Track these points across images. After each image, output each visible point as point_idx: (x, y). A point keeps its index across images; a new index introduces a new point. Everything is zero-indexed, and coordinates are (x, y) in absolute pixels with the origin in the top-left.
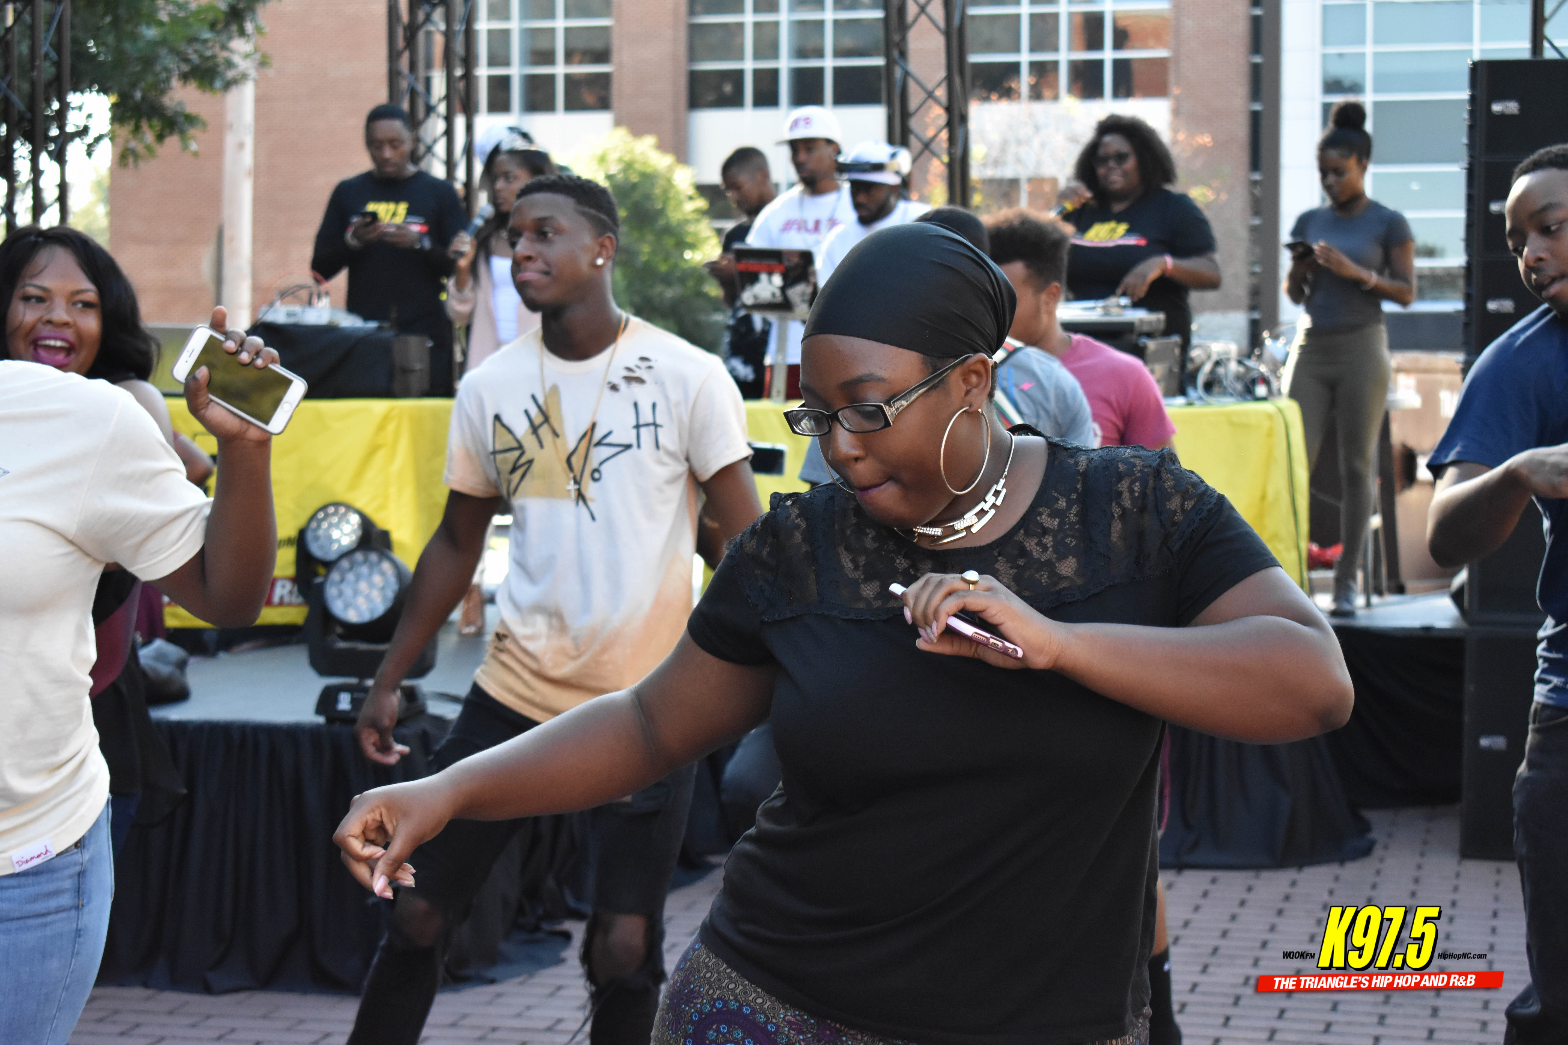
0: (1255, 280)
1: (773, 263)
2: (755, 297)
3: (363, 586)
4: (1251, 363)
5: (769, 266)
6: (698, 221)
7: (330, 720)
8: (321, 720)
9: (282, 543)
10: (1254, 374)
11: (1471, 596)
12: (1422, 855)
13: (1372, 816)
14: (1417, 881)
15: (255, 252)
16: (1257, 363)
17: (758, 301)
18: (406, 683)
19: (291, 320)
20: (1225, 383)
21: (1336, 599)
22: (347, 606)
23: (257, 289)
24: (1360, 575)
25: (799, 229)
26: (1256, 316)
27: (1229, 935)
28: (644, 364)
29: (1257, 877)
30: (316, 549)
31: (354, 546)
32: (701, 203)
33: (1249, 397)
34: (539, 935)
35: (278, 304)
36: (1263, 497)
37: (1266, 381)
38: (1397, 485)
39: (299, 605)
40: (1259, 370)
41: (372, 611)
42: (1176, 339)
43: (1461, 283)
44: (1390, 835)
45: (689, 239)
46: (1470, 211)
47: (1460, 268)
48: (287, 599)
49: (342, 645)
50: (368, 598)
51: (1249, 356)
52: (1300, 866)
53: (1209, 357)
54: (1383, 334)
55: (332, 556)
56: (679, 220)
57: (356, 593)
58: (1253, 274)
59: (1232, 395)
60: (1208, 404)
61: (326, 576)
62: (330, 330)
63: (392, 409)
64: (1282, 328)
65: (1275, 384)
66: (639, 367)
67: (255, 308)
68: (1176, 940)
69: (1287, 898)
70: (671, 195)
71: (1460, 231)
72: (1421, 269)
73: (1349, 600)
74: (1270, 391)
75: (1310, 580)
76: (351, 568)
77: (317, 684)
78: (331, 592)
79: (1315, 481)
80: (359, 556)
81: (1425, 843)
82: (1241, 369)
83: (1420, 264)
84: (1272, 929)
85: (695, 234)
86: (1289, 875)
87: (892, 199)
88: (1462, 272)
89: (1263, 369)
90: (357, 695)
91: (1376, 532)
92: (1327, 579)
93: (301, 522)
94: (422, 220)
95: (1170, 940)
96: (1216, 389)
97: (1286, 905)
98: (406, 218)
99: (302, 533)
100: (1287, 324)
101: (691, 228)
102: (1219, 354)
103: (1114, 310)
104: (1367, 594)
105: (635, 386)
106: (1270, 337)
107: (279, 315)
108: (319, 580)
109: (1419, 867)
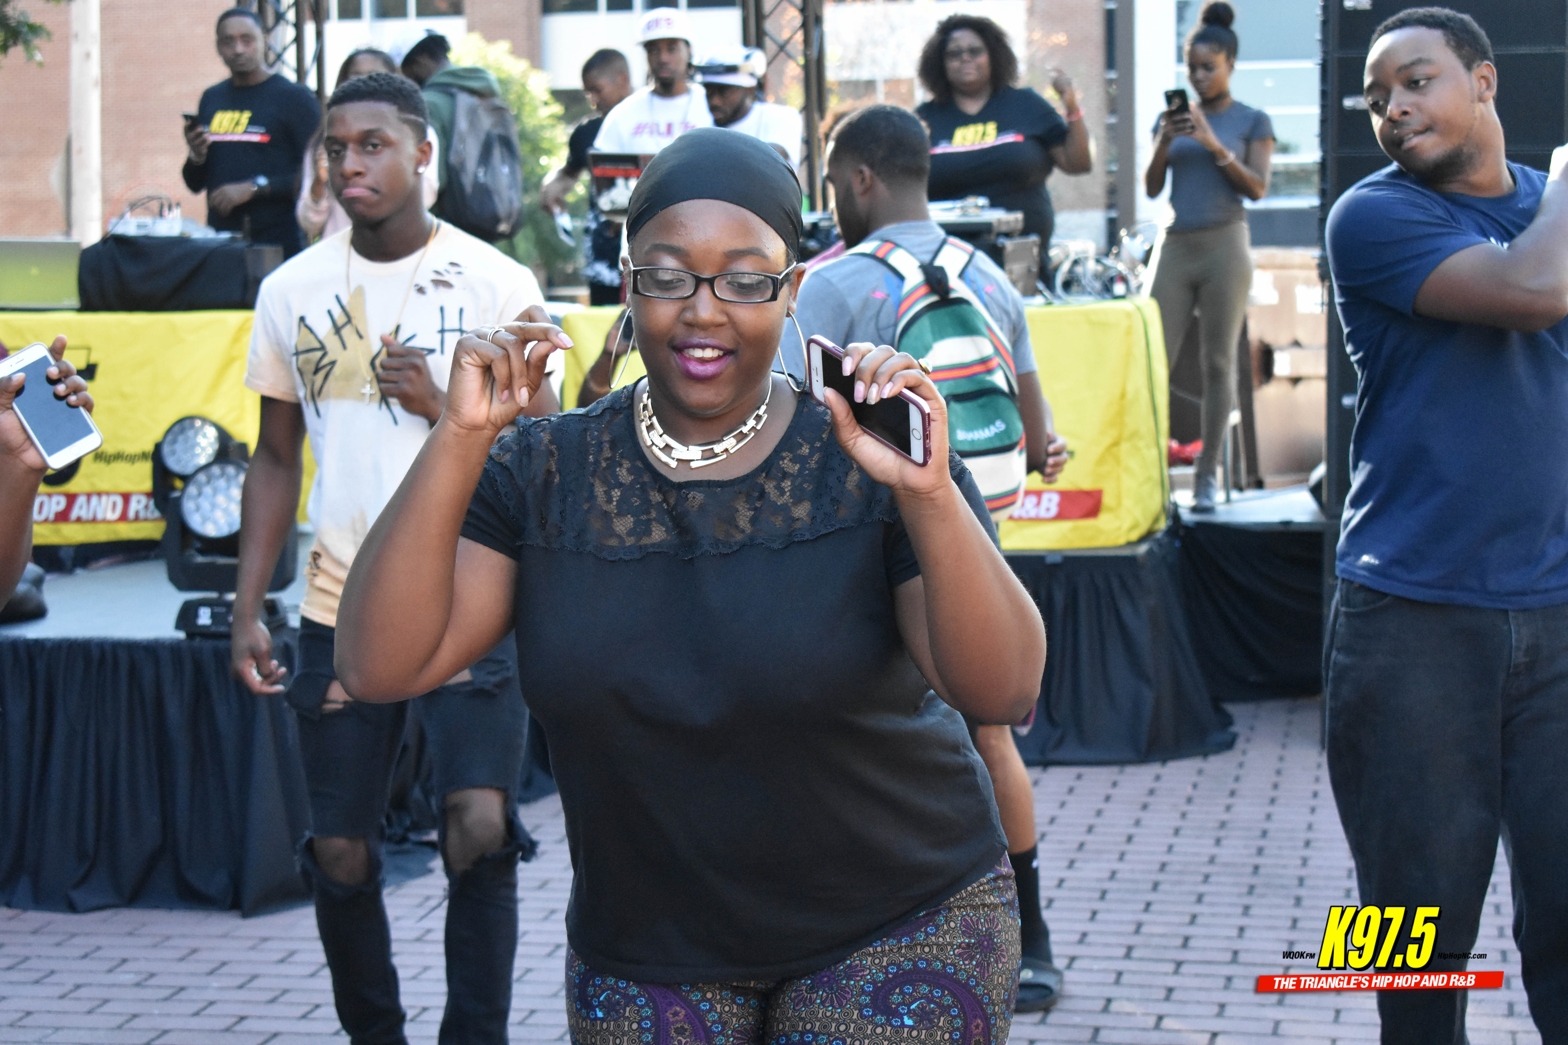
0: (1111, 179)
1: (630, 167)
2: (613, 203)
3: (221, 499)
4: (1109, 261)
5: (626, 170)
6: (553, 126)
7: (190, 636)
8: (181, 635)
9: (137, 457)
10: (1113, 273)
11: (1329, 490)
12: (1284, 746)
13: (1232, 709)
14: (1279, 772)
15: (104, 164)
16: (1115, 262)
17: (616, 207)
18: (269, 596)
19: (142, 232)
20: (1084, 282)
21: (1197, 495)
22: (205, 519)
23: (106, 200)
24: (1219, 471)
25: (651, 133)
26: (1114, 214)
27: (1095, 830)
28: (454, 269)
29: (1121, 772)
30: (173, 463)
31: (211, 459)
32: (557, 109)
33: (1107, 296)
34: (407, 846)
35: (128, 215)
36: (1123, 396)
37: (1124, 279)
38: (1255, 381)
39: (155, 520)
40: (1116, 268)
41: (230, 525)
42: (1034, 238)
43: (1316, 179)
44: (1252, 728)
45: (545, 145)
46: (1324, 107)
47: (1314, 163)
48: (142, 515)
49: (200, 559)
50: (226, 511)
51: (1107, 255)
52: (1164, 761)
53: (1067, 257)
54: (1244, 230)
55: (189, 470)
56: (534, 126)
57: (214, 506)
58: (1110, 173)
59: (1090, 294)
60: (1067, 303)
61: (183, 490)
62: (181, 241)
63: (247, 320)
64: (1139, 227)
65: (1133, 283)
66: (448, 272)
67: (105, 221)
68: (1043, 836)
69: (1152, 792)
70: (527, 100)
71: (1315, 127)
72: (1276, 165)
73: (1208, 497)
74: (1128, 289)
75: (1170, 477)
76: (208, 482)
77: (177, 599)
78: (188, 506)
79: (1175, 378)
80: (216, 470)
81: (1287, 735)
82: (1100, 268)
83: (1277, 160)
84: (1137, 823)
85: (551, 140)
86: (1154, 769)
87: (748, 101)
88: (1317, 168)
89: (1121, 267)
90: (218, 610)
91: (1235, 428)
92: (1186, 475)
93: (157, 435)
94: (262, 130)
95: (1037, 836)
96: (1074, 288)
97: (1150, 799)
98: (247, 128)
99: (158, 447)
100: (1144, 222)
101: (547, 134)
102: (1077, 254)
103: (972, 211)
104: (1227, 489)
105: (442, 290)
106: (1127, 235)
107: (130, 227)
108: (176, 494)
109: (1281, 759)
